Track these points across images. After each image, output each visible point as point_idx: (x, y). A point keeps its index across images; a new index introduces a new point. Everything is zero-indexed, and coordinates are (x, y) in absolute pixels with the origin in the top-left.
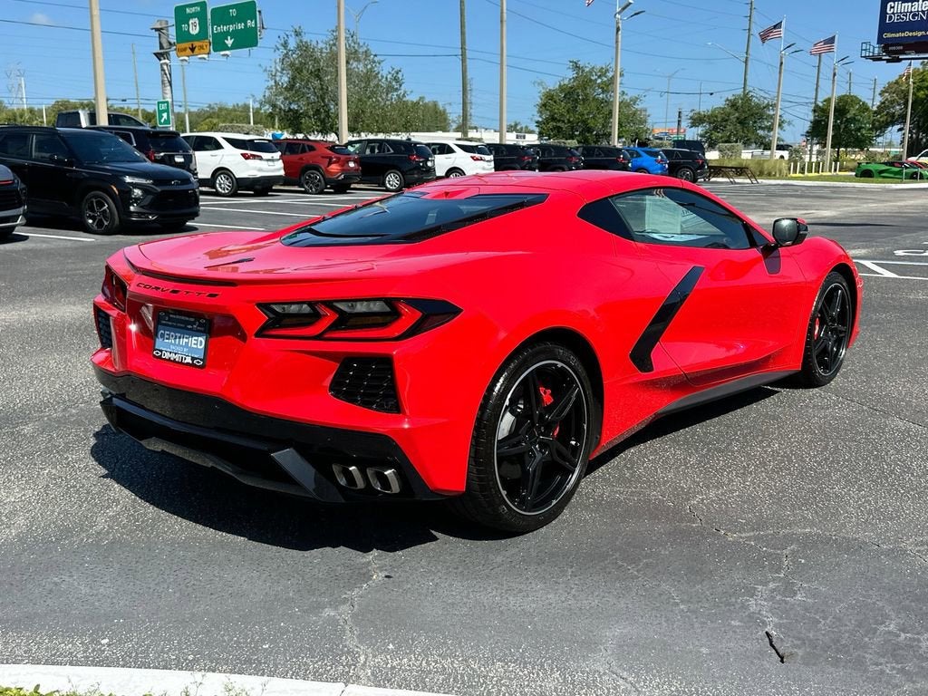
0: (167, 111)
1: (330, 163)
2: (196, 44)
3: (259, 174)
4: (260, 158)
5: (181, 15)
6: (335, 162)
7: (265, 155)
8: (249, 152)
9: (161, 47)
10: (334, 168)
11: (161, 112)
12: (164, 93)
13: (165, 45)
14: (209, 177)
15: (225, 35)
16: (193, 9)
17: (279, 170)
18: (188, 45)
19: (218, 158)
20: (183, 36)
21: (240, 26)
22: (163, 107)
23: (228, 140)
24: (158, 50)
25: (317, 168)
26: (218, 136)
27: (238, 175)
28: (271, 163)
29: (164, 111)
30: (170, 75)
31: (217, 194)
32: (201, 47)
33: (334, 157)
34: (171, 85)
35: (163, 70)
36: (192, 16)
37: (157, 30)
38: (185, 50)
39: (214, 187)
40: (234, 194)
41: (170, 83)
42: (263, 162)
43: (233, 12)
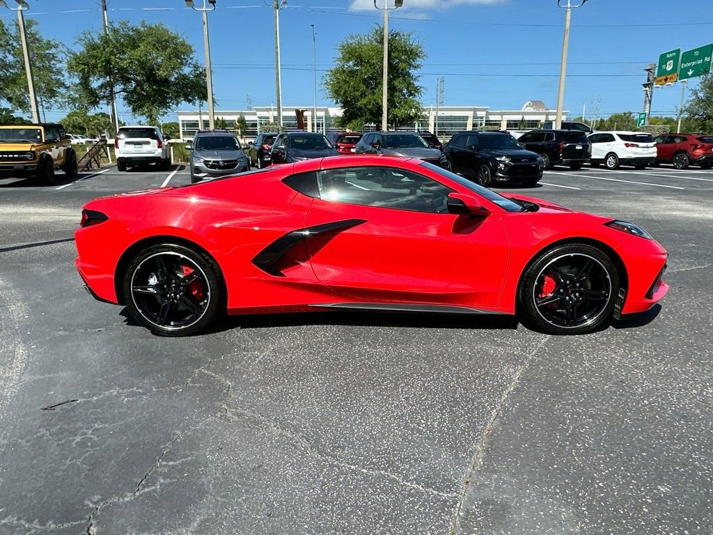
0: (644, 119)
1: (695, 149)
2: (669, 76)
3: (634, 156)
4: (637, 146)
5: (664, 60)
6: (699, 148)
7: (641, 144)
8: (630, 143)
9: (649, 80)
10: (699, 152)
11: (641, 119)
12: (645, 108)
13: (651, 79)
14: (604, 157)
15: (688, 69)
16: (671, 55)
17: (653, 153)
18: (664, 77)
19: (610, 147)
20: (662, 72)
21: (700, 62)
22: (642, 116)
23: (619, 135)
24: (646, 82)
25: (685, 152)
26: (614, 133)
27: (620, 156)
28: (644, 149)
29: (642, 119)
30: (651, 97)
31: (606, 167)
32: (672, 78)
33: (700, 144)
34: (650, 103)
35: (647, 94)
36: (670, 59)
37: (647, 70)
38: (661, 81)
39: (606, 163)
40: (617, 168)
41: (650, 102)
42: (639, 149)
43: (697, 53)
